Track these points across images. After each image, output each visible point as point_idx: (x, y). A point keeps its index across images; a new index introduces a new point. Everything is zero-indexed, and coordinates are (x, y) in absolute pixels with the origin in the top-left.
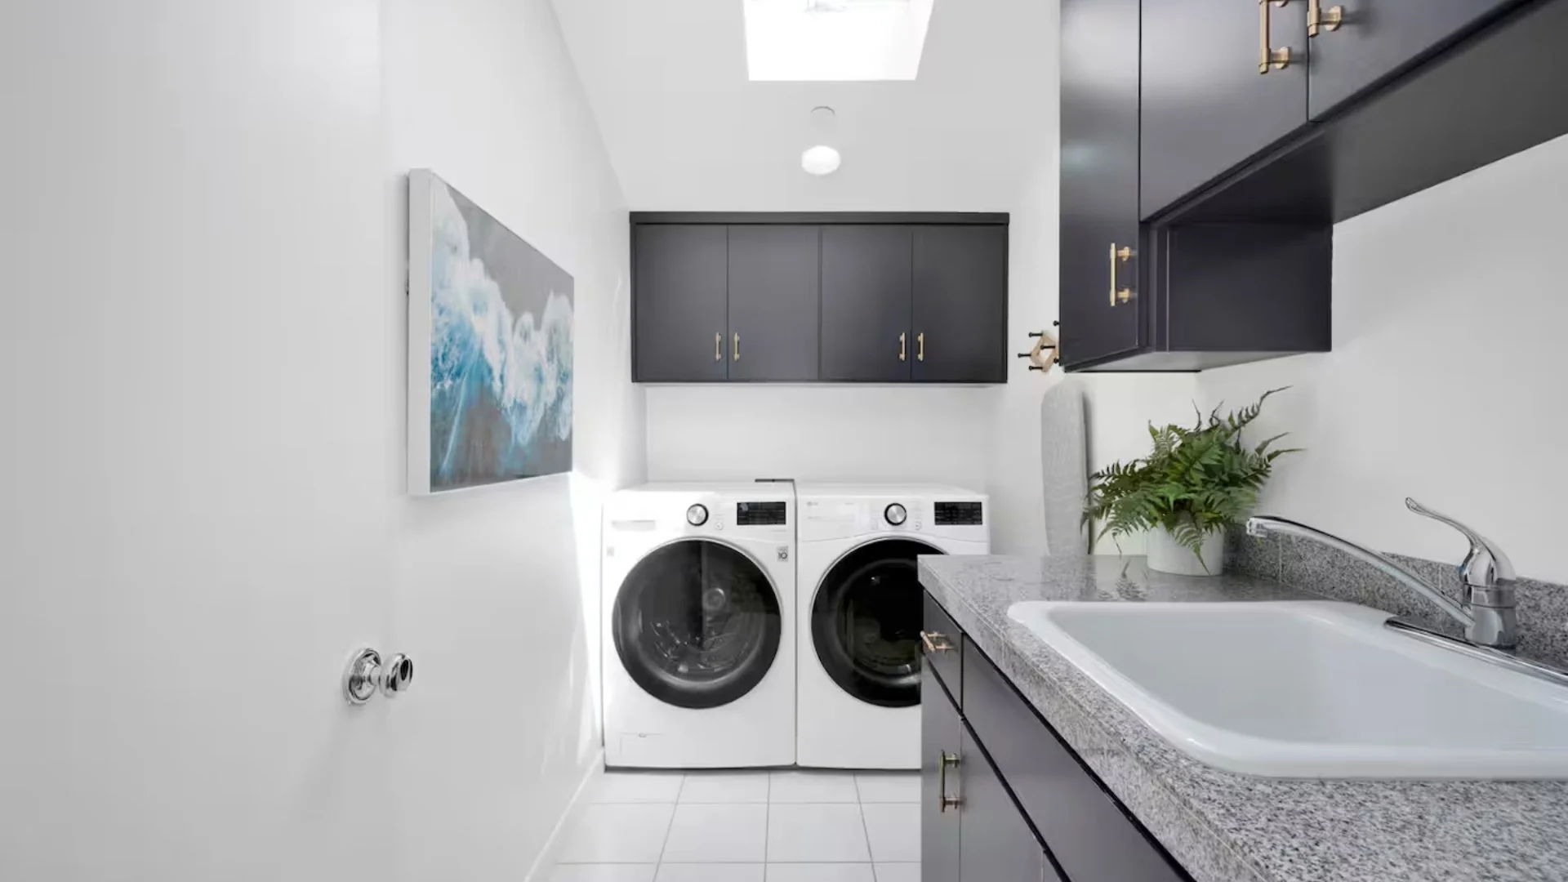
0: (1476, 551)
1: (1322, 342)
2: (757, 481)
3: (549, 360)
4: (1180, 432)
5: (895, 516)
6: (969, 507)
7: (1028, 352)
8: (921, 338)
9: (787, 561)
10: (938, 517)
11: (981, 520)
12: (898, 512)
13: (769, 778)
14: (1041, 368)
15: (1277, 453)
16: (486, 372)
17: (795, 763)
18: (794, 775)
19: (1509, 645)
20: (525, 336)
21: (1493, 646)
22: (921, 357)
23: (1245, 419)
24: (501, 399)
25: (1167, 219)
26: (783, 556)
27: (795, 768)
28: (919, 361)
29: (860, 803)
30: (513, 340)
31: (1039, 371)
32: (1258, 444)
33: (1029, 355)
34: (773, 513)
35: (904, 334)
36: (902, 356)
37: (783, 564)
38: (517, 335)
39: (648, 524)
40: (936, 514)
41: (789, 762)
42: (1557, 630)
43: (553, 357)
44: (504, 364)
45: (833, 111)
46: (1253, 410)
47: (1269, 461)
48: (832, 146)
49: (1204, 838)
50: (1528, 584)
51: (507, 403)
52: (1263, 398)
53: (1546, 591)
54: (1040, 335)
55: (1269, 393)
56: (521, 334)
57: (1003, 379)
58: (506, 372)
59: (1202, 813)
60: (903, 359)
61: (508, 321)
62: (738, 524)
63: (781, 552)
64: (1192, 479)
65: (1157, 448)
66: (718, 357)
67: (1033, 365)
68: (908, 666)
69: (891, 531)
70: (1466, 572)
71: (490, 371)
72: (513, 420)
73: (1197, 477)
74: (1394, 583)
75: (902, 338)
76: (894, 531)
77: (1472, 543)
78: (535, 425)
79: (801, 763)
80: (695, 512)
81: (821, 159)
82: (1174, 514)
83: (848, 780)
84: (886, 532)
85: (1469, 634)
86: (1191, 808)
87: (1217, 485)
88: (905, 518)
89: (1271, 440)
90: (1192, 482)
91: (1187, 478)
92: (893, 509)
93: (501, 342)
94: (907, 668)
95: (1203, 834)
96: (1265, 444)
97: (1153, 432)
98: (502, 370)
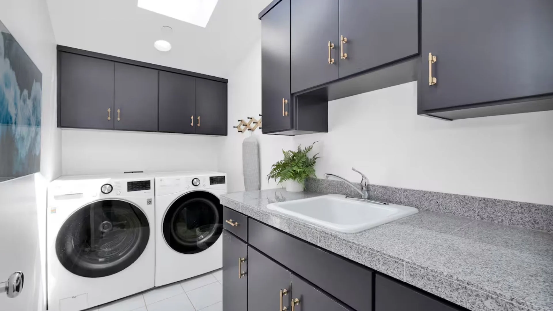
0: (364, 178)
1: (327, 131)
2: (125, 173)
3: (33, 115)
4: (292, 152)
5: (196, 183)
6: (221, 178)
7: (236, 126)
8: (199, 118)
9: (151, 204)
10: (211, 182)
11: (225, 182)
12: (197, 181)
13: (143, 296)
14: (241, 132)
15: (317, 158)
16: (9, 120)
17: (155, 286)
18: (154, 291)
19: (369, 198)
20: (25, 101)
21: (367, 199)
22: (199, 125)
23: (309, 149)
24: (15, 134)
25: (298, 94)
26: (149, 202)
27: (155, 288)
28: (198, 126)
29: (185, 292)
30: (20, 103)
31: (241, 133)
32: (313, 156)
33: (237, 127)
34: (145, 185)
35: (192, 116)
36: (192, 124)
37: (150, 205)
38: (22, 101)
39: (78, 195)
40: (210, 181)
41: (152, 286)
42: (374, 194)
43: (34, 113)
44: (16, 115)
45: (172, 29)
46: (311, 147)
47: (315, 160)
48: (168, 41)
49: (354, 248)
50: (374, 186)
51: (17, 137)
52: (313, 144)
53: (372, 186)
54: (241, 121)
55: (315, 142)
56: (23, 101)
57: (226, 134)
58: (17, 120)
59: (354, 242)
60: (192, 125)
61: (18, 92)
62: (128, 191)
63: (149, 201)
64: (299, 165)
65: (285, 157)
66: (109, 118)
67: (239, 131)
68: (202, 236)
69: (194, 188)
70: (362, 184)
71: (11, 118)
72: (19, 146)
73: (301, 165)
74: (343, 188)
75: (192, 118)
76: (196, 188)
77: (363, 177)
78: (27, 147)
79: (157, 285)
80: (106, 188)
81: (163, 45)
82: (296, 175)
83: (178, 286)
84: (193, 189)
85: (363, 197)
86: (350, 242)
87: (305, 166)
88: (200, 183)
89: (317, 154)
90: (299, 166)
91: (298, 165)
92: (195, 180)
93: (16, 104)
94: (202, 237)
95: (354, 247)
96: (315, 155)
97: (284, 152)
98: (16, 119)
